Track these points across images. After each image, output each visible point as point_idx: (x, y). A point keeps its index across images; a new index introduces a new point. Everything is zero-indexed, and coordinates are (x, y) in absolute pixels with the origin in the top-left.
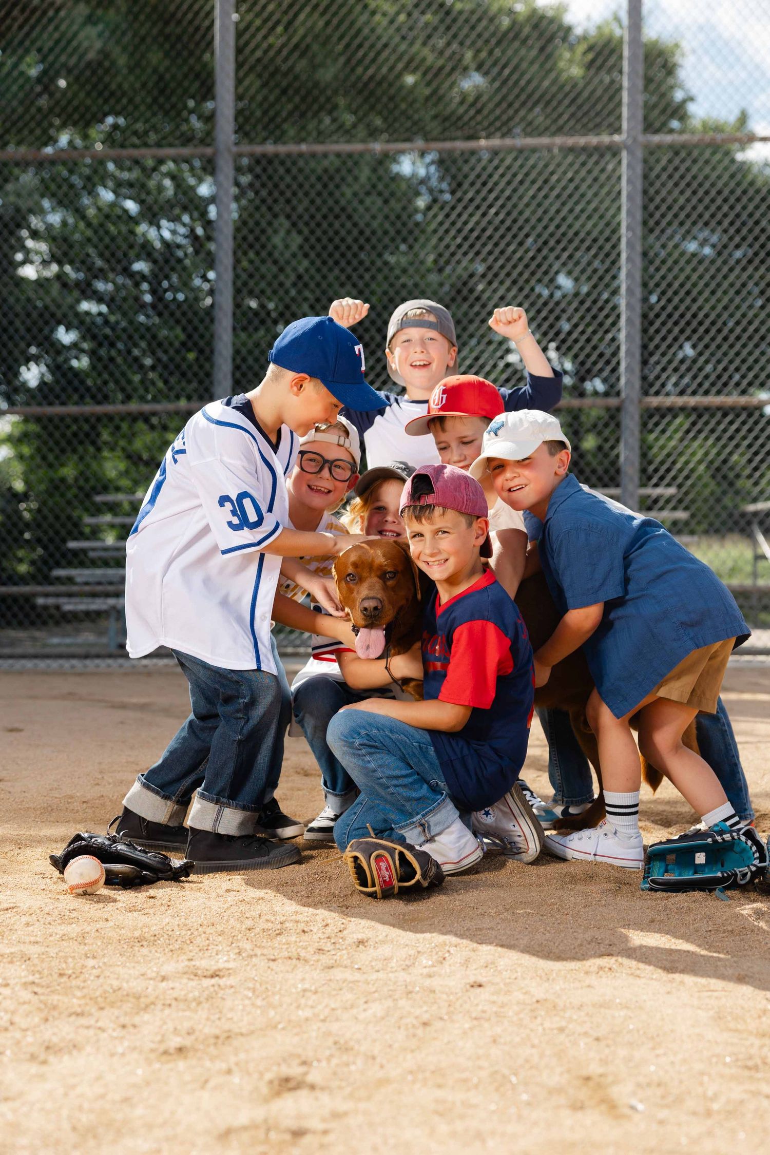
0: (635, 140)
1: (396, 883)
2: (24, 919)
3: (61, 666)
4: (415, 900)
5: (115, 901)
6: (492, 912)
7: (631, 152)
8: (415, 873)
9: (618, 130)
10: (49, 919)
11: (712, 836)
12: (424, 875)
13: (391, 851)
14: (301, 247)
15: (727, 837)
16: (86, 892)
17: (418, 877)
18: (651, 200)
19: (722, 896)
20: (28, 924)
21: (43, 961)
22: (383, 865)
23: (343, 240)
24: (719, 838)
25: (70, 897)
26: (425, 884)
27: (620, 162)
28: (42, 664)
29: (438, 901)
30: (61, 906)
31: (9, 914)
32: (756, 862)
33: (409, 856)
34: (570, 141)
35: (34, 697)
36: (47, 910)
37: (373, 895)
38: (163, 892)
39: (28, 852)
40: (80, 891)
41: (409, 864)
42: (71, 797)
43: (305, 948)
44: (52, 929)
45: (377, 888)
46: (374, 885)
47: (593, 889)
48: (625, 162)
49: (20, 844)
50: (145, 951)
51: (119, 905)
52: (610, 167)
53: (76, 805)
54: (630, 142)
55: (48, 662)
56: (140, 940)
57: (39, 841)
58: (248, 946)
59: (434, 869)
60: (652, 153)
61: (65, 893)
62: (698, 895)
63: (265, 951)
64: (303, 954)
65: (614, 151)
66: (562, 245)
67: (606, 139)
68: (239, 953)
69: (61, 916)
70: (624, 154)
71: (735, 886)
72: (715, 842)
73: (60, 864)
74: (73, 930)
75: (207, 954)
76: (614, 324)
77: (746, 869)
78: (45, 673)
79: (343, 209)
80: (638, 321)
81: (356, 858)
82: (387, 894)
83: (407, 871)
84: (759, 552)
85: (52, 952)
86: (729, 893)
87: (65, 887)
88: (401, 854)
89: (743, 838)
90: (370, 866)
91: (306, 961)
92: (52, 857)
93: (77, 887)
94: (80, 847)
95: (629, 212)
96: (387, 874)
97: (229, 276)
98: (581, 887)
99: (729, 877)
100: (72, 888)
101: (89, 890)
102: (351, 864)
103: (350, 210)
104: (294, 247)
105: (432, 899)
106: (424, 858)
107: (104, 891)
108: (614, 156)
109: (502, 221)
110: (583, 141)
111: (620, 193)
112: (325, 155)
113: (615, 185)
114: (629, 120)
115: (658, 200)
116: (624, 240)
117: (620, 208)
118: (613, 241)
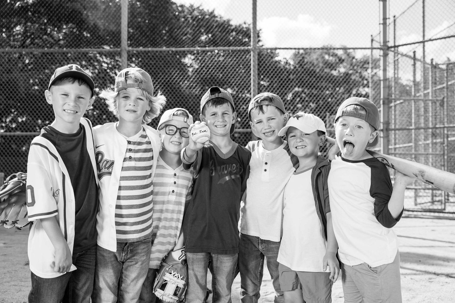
0: (255, 48)
7: (254, 52)
9: (250, 45)
18: (260, 72)
27: (250, 55)
34: (235, 48)
48: (252, 55)
52: (247, 56)
54: (253, 49)
60: (260, 53)
65: (249, 51)
66: (232, 81)
67: (246, 48)
70: (252, 52)
95: (254, 71)
108: (249, 53)
109: (214, 73)
110: (239, 48)
111: (250, 65)
112: (157, 52)
113: (249, 62)
114: (253, 42)
115: (262, 67)
116: (252, 80)
117: (250, 70)
118: (249, 80)
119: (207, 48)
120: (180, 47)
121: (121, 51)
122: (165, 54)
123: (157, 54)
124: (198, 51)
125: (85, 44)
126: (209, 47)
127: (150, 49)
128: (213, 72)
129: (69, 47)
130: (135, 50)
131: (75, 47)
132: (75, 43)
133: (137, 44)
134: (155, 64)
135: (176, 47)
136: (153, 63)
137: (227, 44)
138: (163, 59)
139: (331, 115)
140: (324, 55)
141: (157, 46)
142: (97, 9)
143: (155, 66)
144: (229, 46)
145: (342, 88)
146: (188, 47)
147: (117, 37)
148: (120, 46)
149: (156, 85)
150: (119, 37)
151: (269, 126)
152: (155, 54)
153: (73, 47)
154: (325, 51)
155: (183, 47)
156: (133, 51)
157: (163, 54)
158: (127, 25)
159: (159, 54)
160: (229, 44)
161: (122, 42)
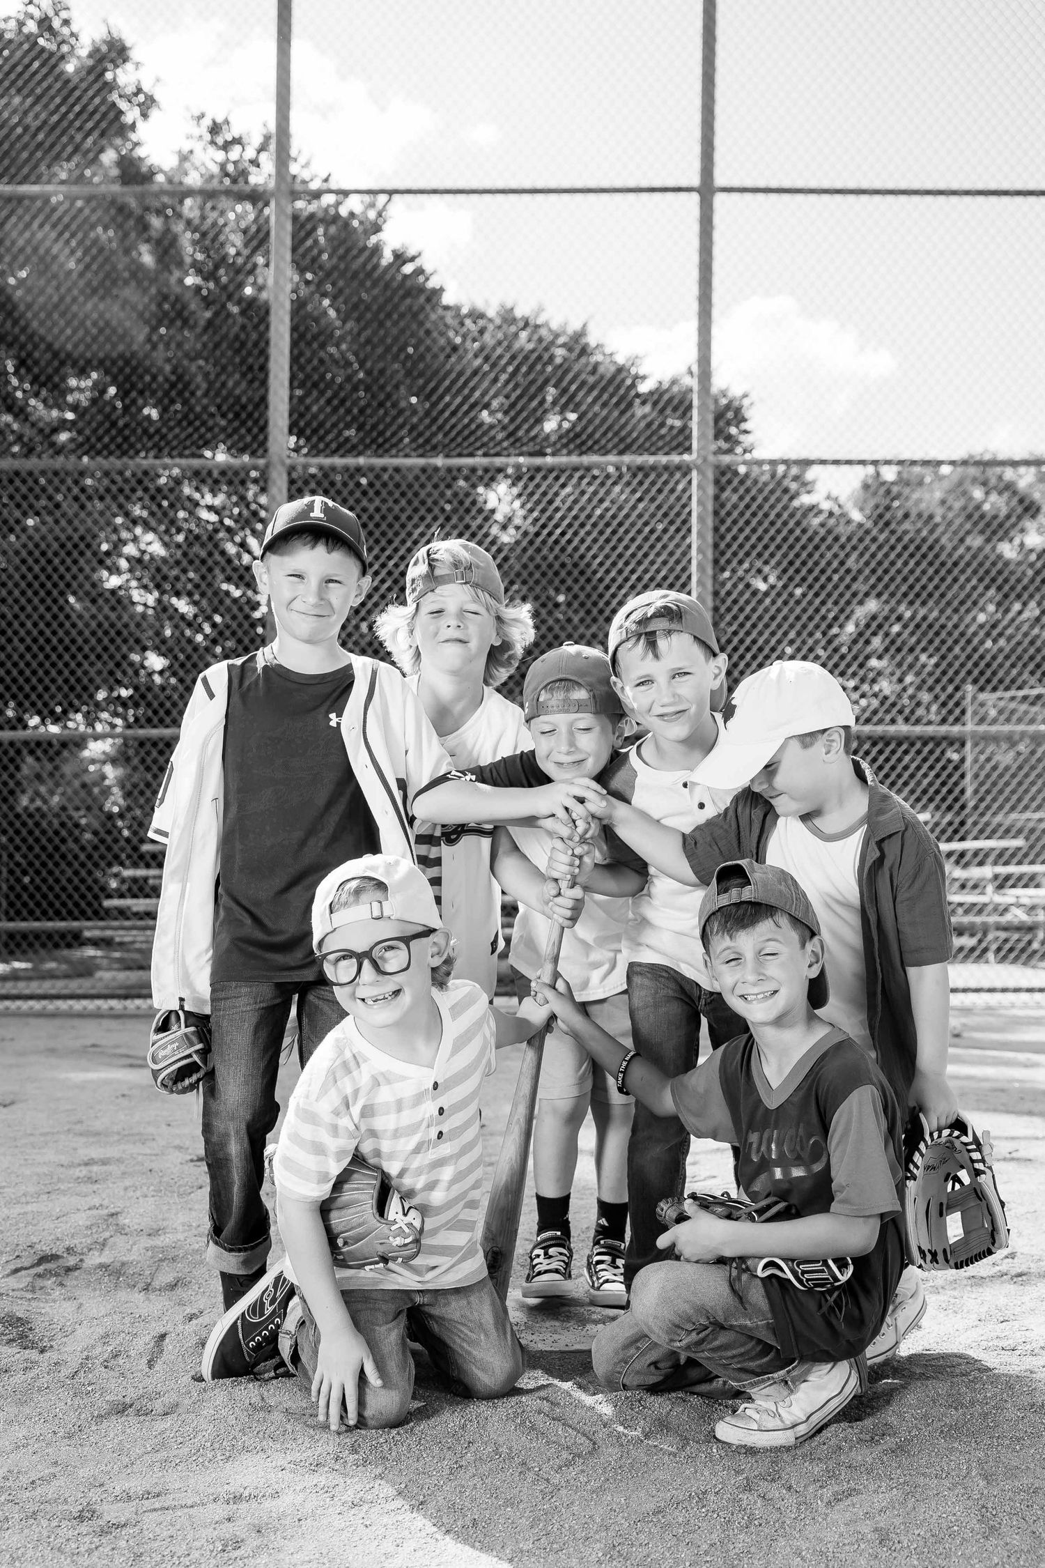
0: (705, 460)
7: (700, 471)
9: (688, 449)
18: (722, 537)
27: (690, 482)
34: (639, 460)
48: (695, 483)
52: (680, 487)
54: (699, 462)
60: (723, 474)
65: (685, 470)
66: (630, 567)
67: (676, 458)
70: (694, 474)
95: (700, 534)
108: (685, 475)
109: (569, 542)
110: (651, 460)
111: (690, 513)
112: (384, 469)
113: (684, 506)
114: (699, 440)
115: (729, 521)
116: (694, 563)
117: (689, 530)
118: (684, 563)
119: (549, 460)
120: (460, 455)
121: (267, 466)
122: (410, 478)
123: (386, 477)
124: (518, 467)
125: (150, 444)
126: (553, 454)
127: (361, 461)
128: (567, 537)
129: (99, 453)
130: (315, 465)
131: (118, 453)
132: (119, 440)
133: (321, 446)
134: (378, 510)
135: (447, 456)
136: (371, 508)
137: (615, 447)
138: (403, 494)
139: (980, 693)
140: (967, 485)
141: (387, 451)
142: (185, 322)
143: (377, 517)
144: (621, 453)
145: (1033, 604)
146: (485, 455)
147: (256, 422)
148: (266, 451)
149: (379, 578)
150: (262, 423)
151: (674, 695)
152: (378, 477)
153: (111, 453)
154: (972, 471)
155: (471, 455)
156: (306, 467)
157: (404, 477)
158: (287, 383)
159: (391, 478)
160: (622, 446)
161: (271, 438)
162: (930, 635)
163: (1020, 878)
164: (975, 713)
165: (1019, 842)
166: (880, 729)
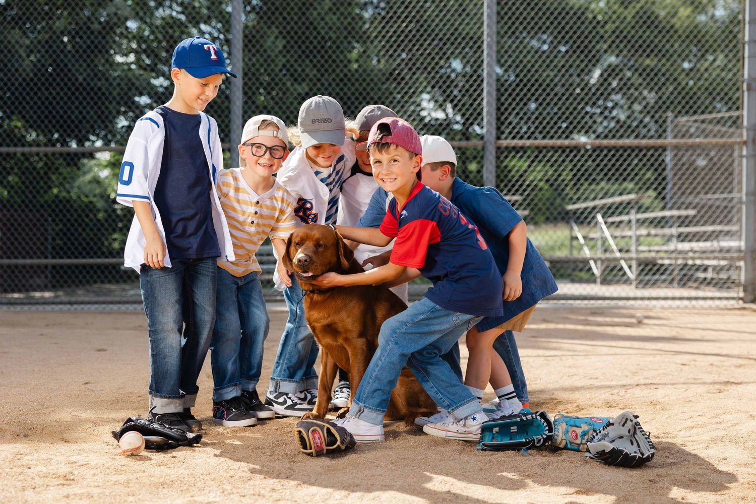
1: (324, 447)
2: (92, 472)
3: (135, 309)
4: (337, 457)
5: (150, 459)
6: (383, 464)
8: (336, 440)
10: (108, 471)
11: (520, 417)
12: (342, 442)
13: (322, 427)
14: (285, 47)
15: (529, 417)
16: (133, 454)
17: (338, 443)
19: (525, 453)
20: (94, 475)
21: (100, 498)
22: (317, 436)
23: (311, 43)
24: (524, 418)
25: (123, 457)
26: (343, 447)
28: (123, 307)
29: (351, 458)
30: (116, 463)
31: (83, 468)
32: (546, 432)
33: (333, 430)
35: (117, 329)
36: (107, 465)
37: (310, 455)
38: (182, 453)
39: (101, 429)
40: (129, 453)
41: (333, 435)
42: (131, 393)
43: (264, 488)
44: (109, 477)
45: (313, 450)
46: (311, 448)
47: (447, 449)
49: (95, 424)
50: (165, 491)
51: (153, 462)
53: (134, 398)
55: (127, 306)
56: (163, 484)
57: (108, 421)
58: (228, 487)
59: (348, 438)
61: (120, 454)
62: (511, 453)
63: (239, 491)
64: (262, 492)
68: (223, 492)
69: (116, 470)
71: (533, 447)
72: (522, 420)
73: (118, 436)
74: (122, 478)
75: (203, 492)
76: (479, 95)
77: (540, 437)
78: (125, 313)
79: (311, 23)
80: (494, 93)
81: (300, 432)
82: (319, 454)
83: (331, 439)
84: (574, 234)
85: (107, 492)
86: (530, 451)
87: (121, 451)
88: (328, 429)
89: (539, 418)
90: (309, 437)
91: (264, 496)
92: (113, 432)
93: (127, 451)
94: (131, 426)
95: (488, 26)
96: (319, 441)
97: (240, 65)
98: (440, 449)
99: (530, 442)
100: (124, 452)
101: (135, 453)
102: (297, 436)
103: (315, 24)
104: (280, 47)
105: (347, 457)
106: (342, 431)
107: (145, 453)
115: (506, 18)
116: (485, 43)
117: (482, 23)
118: (479, 44)
139: (676, 117)
162: (651, 77)
163: (694, 235)
164: (672, 131)
165: (691, 212)
166: (613, 142)
